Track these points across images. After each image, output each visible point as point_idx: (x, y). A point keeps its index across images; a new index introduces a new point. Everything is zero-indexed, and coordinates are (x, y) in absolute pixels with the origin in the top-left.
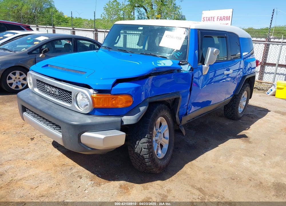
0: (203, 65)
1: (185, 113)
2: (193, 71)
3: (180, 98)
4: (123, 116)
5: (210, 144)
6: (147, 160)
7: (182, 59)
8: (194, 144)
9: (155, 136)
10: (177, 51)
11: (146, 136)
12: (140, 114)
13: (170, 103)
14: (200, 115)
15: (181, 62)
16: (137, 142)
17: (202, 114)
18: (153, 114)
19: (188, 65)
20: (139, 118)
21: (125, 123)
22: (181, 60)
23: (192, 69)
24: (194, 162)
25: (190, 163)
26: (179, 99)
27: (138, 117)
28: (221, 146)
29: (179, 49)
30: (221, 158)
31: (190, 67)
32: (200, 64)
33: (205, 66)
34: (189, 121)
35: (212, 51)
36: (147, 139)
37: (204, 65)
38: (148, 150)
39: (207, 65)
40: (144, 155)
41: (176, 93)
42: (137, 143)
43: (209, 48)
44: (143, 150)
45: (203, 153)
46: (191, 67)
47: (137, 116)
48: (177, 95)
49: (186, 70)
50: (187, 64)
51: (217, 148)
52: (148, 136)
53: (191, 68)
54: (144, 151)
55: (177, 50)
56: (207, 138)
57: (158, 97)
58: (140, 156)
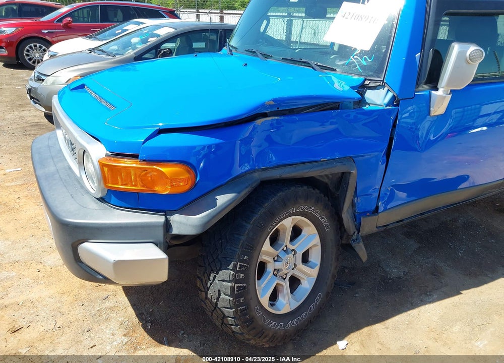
0: (433, 92)
1: (374, 208)
2: (398, 105)
3: (352, 175)
4: (172, 213)
5: (442, 283)
6: (232, 320)
7: (371, 73)
8: (399, 278)
9: (275, 261)
10: (363, 53)
11: (231, 267)
12: (214, 214)
13: (329, 183)
14: (422, 214)
15: (367, 82)
16: (212, 275)
17: (429, 212)
18: (262, 211)
19: (386, 89)
20: (208, 222)
21: (175, 231)
22: (370, 76)
23: (394, 101)
24: (378, 327)
25: (366, 330)
26: (350, 175)
27: (206, 220)
28: (469, 295)
29: (367, 47)
30: (456, 329)
31: (390, 95)
32: (425, 87)
33: (440, 92)
34: (384, 226)
35: (461, 54)
36: (232, 273)
37: (437, 89)
38: (231, 299)
39: (444, 92)
40: (225, 308)
41: (341, 160)
42: (211, 278)
43: (453, 44)
44: (223, 296)
45: (413, 306)
46: (394, 95)
47: (203, 217)
48: (345, 164)
49: (378, 103)
50: (383, 86)
51: (456, 299)
52: (235, 266)
53: (394, 97)
54: (223, 299)
55: (362, 51)
56: (442, 264)
57: (287, 169)
58: (217, 309)
